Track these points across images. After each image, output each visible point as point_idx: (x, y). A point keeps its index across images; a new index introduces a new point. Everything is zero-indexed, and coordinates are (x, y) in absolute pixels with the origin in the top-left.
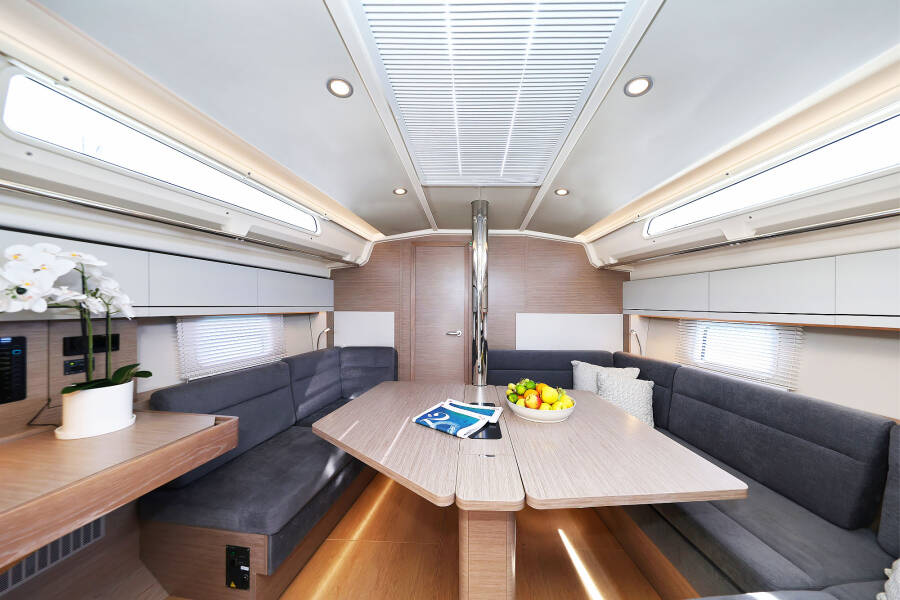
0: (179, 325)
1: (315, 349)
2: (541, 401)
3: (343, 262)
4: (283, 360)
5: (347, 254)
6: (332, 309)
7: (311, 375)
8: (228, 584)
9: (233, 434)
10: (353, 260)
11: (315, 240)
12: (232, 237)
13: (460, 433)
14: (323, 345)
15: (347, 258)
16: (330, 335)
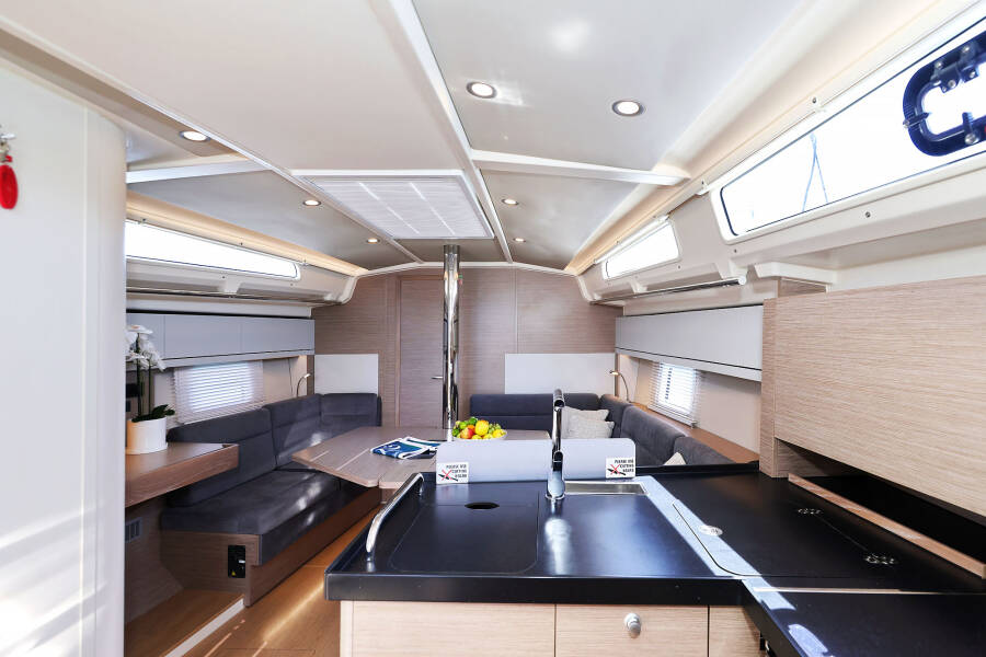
0: (176, 373)
1: (295, 396)
2: (473, 433)
3: (324, 303)
4: (265, 407)
5: (328, 293)
6: (313, 353)
7: (291, 423)
8: (230, 574)
9: (235, 456)
10: (334, 299)
11: (295, 285)
12: (227, 296)
13: (400, 456)
14: (303, 392)
15: (328, 298)
16: (311, 381)
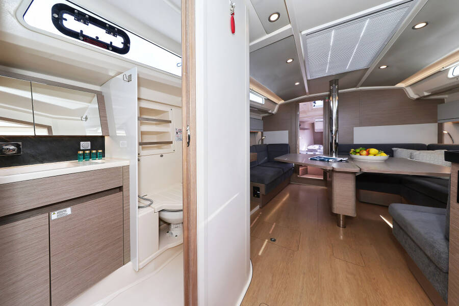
2: (368, 154)
3: (269, 113)
5: (270, 110)
6: (263, 131)
8: (254, 196)
10: (272, 112)
11: (263, 106)
16: (262, 140)
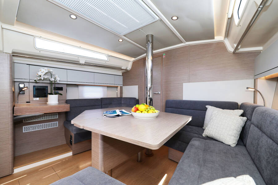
1: (116, 97)
3: (123, 69)
6: (122, 86)
9: (68, 108)
10: (126, 69)
11: (107, 63)
14: (119, 96)
16: (121, 93)
